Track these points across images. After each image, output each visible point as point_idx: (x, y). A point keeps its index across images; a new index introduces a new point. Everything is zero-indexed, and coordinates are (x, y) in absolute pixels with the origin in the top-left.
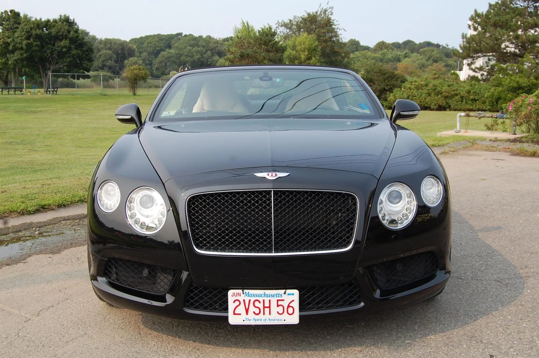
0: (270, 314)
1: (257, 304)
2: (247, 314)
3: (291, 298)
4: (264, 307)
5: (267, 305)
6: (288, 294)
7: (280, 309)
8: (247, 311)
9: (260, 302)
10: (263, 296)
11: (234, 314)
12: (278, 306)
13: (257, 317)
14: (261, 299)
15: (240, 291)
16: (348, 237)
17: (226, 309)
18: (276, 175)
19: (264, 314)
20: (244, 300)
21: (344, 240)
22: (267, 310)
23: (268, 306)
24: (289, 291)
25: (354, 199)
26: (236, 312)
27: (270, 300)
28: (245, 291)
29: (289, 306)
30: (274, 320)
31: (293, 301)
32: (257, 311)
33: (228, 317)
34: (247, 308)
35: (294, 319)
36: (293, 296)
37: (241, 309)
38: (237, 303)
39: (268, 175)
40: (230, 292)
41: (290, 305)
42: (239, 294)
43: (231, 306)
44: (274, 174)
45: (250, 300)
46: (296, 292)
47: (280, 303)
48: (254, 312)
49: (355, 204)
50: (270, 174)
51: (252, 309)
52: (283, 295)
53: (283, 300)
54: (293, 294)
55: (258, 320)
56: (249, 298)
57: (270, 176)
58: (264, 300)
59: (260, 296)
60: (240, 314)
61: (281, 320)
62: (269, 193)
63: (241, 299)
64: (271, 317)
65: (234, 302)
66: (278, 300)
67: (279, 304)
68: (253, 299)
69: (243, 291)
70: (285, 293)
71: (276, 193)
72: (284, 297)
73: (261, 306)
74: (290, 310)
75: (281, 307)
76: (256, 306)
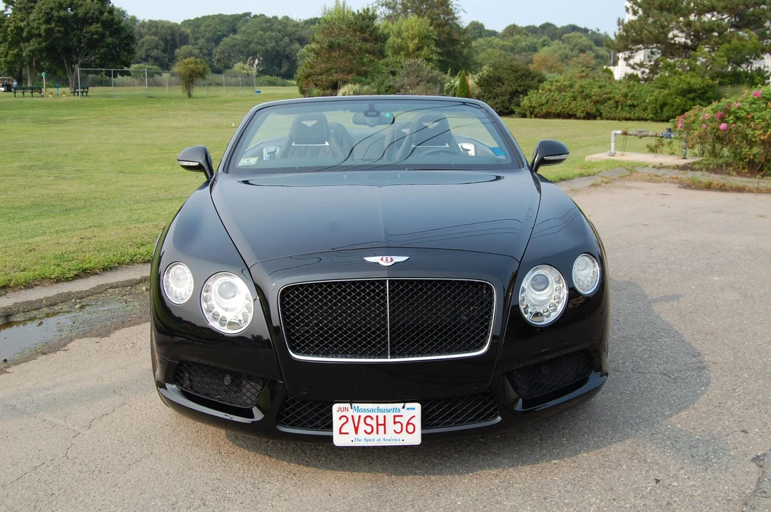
0: (385, 433)
1: (369, 420)
2: (356, 433)
3: (411, 413)
4: (378, 425)
5: (381, 421)
6: (408, 409)
7: (398, 427)
8: (356, 429)
9: (372, 419)
10: (376, 411)
11: (341, 433)
12: (395, 423)
13: (369, 437)
14: (374, 415)
15: (348, 405)
16: (482, 337)
17: (330, 427)
18: (392, 260)
19: (377, 433)
20: (352, 416)
21: (478, 341)
22: (381, 428)
23: (383, 423)
24: (408, 405)
25: (489, 288)
26: (343, 431)
27: (385, 417)
28: (354, 405)
29: (408, 423)
30: (390, 440)
31: (414, 416)
32: (369, 429)
33: (332, 437)
34: (356, 425)
35: (415, 439)
36: (413, 411)
37: (349, 427)
38: (344, 420)
39: (382, 259)
40: (336, 407)
41: (410, 422)
42: (346, 409)
43: (337, 423)
44: (389, 258)
45: (360, 417)
46: (417, 406)
47: (397, 419)
48: (365, 431)
49: (491, 295)
50: (384, 258)
51: (362, 427)
52: (402, 410)
53: (402, 416)
54: (414, 409)
55: (370, 440)
56: (359, 414)
57: (384, 261)
58: (377, 416)
59: (373, 411)
60: (348, 433)
61: (399, 440)
62: (383, 283)
63: (349, 414)
64: (387, 437)
65: (340, 418)
66: (395, 416)
67: (396, 421)
68: (363, 415)
69: (351, 405)
70: (403, 407)
71: (392, 283)
72: (403, 412)
73: (374, 423)
74: (411, 428)
75: (399, 425)
76: (368, 423)
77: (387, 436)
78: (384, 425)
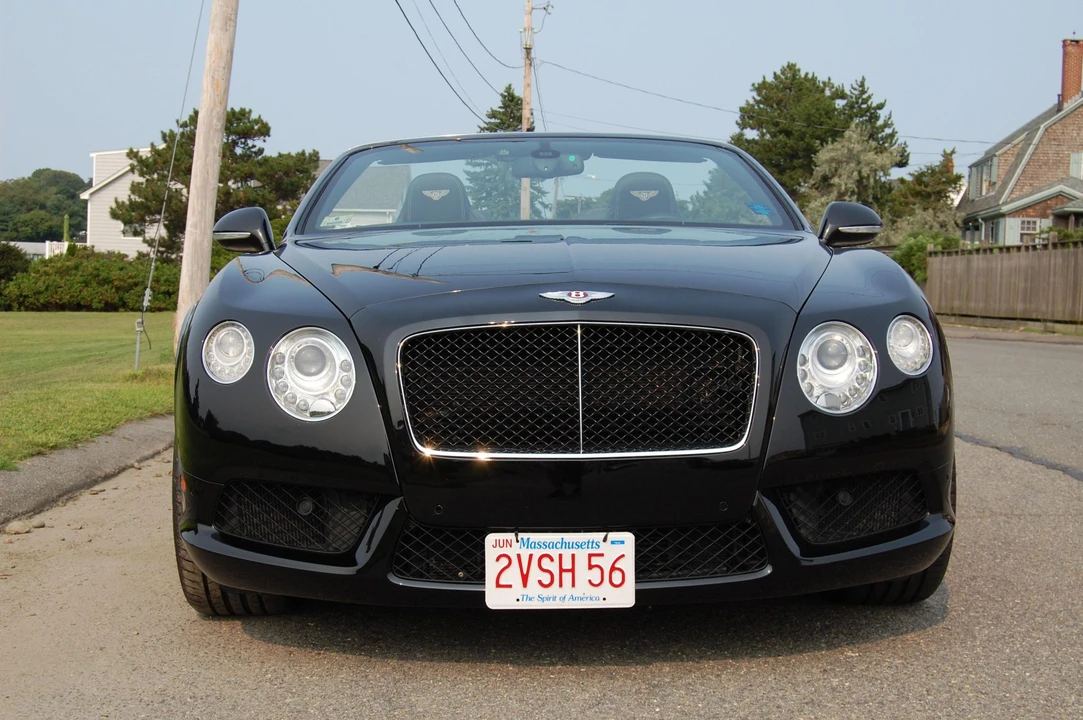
0: (573, 585)
1: (546, 563)
2: (525, 585)
3: (619, 550)
4: (562, 570)
5: (567, 565)
6: (613, 543)
7: (595, 575)
8: (525, 579)
9: (552, 560)
10: (559, 545)
11: (498, 585)
12: (591, 567)
13: (545, 592)
14: (555, 553)
15: (510, 536)
16: (737, 424)
17: (480, 577)
18: (586, 295)
19: (561, 585)
20: (519, 556)
21: (729, 431)
22: (567, 577)
23: (570, 567)
24: (613, 536)
25: (749, 346)
26: (501, 583)
27: (573, 556)
28: (521, 535)
29: (613, 568)
30: (582, 599)
31: (623, 556)
32: (546, 579)
33: (484, 592)
34: (525, 572)
35: (624, 597)
36: (621, 546)
37: (512, 576)
38: (504, 562)
39: (570, 295)
40: (491, 539)
41: (617, 566)
42: (509, 543)
43: (491, 568)
44: (581, 294)
45: (531, 556)
46: (629, 537)
47: (595, 560)
48: (540, 582)
49: (751, 357)
51: (535, 574)
52: (602, 544)
53: (602, 555)
54: (623, 542)
55: (548, 599)
56: (530, 551)
57: (576, 297)
58: (560, 556)
59: (554, 546)
60: (510, 586)
61: (597, 599)
62: (572, 329)
63: (512, 552)
65: (498, 559)
66: (590, 556)
67: (593, 563)
68: (537, 554)
69: (517, 535)
70: (605, 540)
71: (586, 329)
72: (604, 548)
73: (554, 568)
74: (617, 577)
75: (597, 571)
76: (544, 567)
77: (577, 592)
78: (572, 570)
